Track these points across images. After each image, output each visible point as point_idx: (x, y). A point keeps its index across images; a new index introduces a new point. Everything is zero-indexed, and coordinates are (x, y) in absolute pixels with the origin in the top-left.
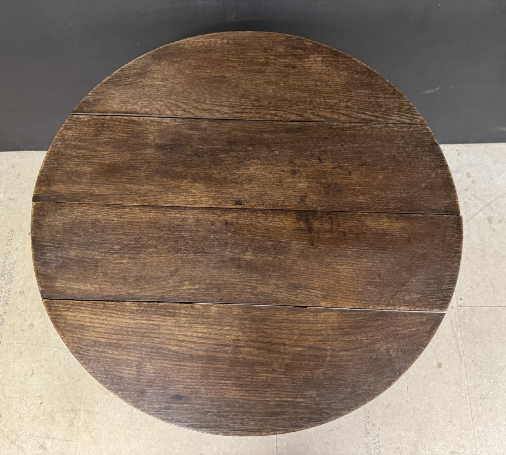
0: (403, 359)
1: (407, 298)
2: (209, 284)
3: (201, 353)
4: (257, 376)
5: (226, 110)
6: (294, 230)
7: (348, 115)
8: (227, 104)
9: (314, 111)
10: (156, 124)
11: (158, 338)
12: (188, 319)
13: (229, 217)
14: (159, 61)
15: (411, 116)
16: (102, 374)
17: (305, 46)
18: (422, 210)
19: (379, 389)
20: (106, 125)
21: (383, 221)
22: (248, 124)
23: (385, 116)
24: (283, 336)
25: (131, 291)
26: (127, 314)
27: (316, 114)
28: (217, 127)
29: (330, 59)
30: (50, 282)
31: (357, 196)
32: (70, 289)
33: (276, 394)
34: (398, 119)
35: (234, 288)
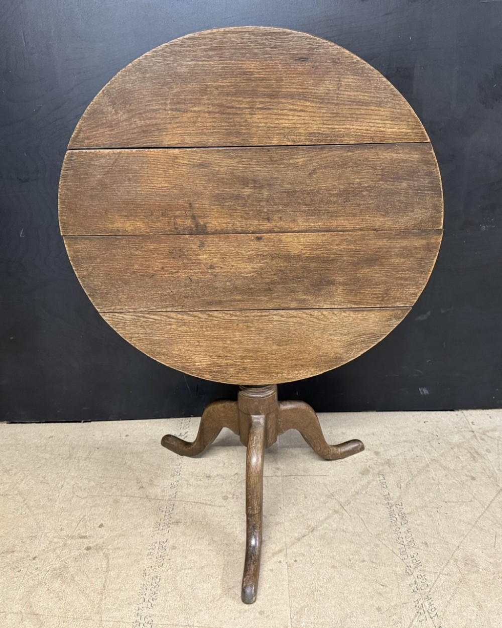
0: (101, 105)
1: (103, 161)
2: (281, 164)
3: (283, 100)
4: (232, 82)
5: (276, 318)
6: (208, 216)
7: (169, 317)
8: (275, 323)
9: (199, 320)
10: (336, 303)
11: (323, 113)
12: (297, 131)
13: (267, 225)
14: (336, 357)
15: (114, 319)
16: (372, 77)
17: (211, 374)
18: (97, 239)
19: (121, 77)
20: (380, 299)
21: (130, 228)
22: (255, 307)
23: (138, 318)
24: (210, 120)
25: (350, 154)
26: (353, 133)
27: (196, 318)
28: (283, 303)
29: (188, 364)
30: (424, 157)
31: (155, 249)
32: (406, 153)
33: (213, 67)
34: (125, 316)
35: (258, 162)
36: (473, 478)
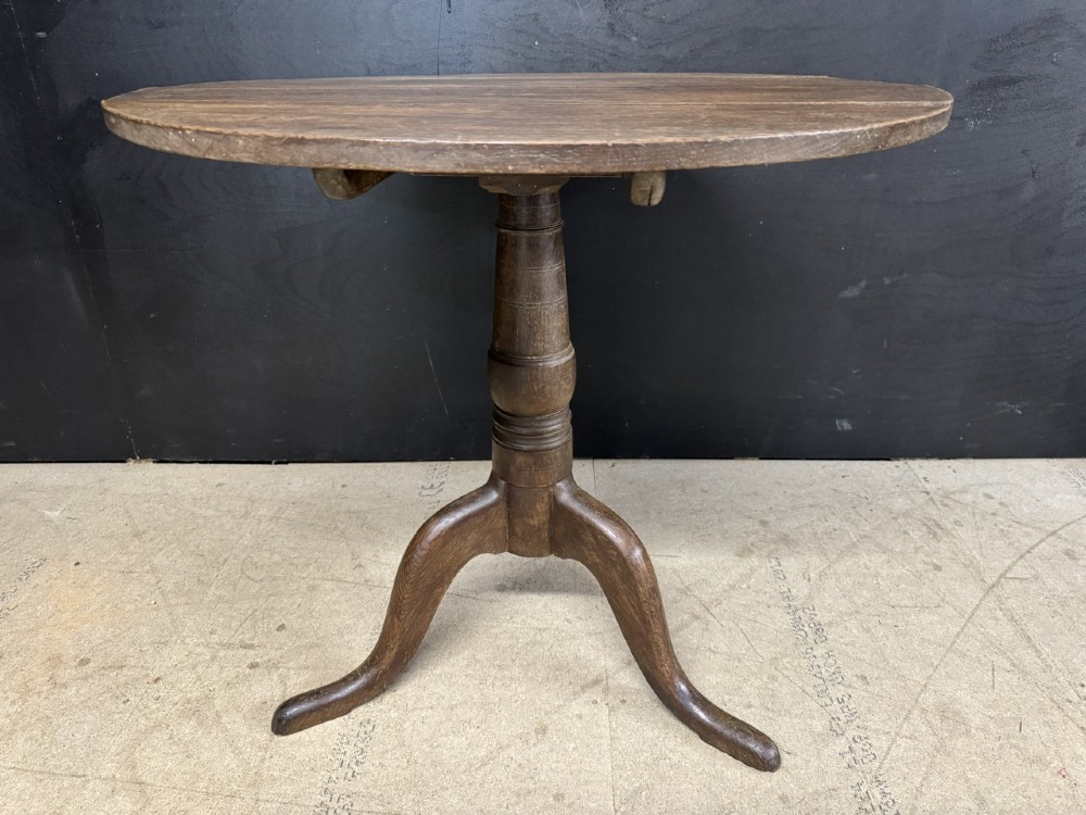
36: (937, 568)
